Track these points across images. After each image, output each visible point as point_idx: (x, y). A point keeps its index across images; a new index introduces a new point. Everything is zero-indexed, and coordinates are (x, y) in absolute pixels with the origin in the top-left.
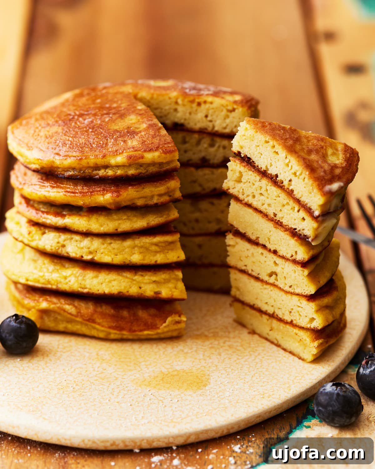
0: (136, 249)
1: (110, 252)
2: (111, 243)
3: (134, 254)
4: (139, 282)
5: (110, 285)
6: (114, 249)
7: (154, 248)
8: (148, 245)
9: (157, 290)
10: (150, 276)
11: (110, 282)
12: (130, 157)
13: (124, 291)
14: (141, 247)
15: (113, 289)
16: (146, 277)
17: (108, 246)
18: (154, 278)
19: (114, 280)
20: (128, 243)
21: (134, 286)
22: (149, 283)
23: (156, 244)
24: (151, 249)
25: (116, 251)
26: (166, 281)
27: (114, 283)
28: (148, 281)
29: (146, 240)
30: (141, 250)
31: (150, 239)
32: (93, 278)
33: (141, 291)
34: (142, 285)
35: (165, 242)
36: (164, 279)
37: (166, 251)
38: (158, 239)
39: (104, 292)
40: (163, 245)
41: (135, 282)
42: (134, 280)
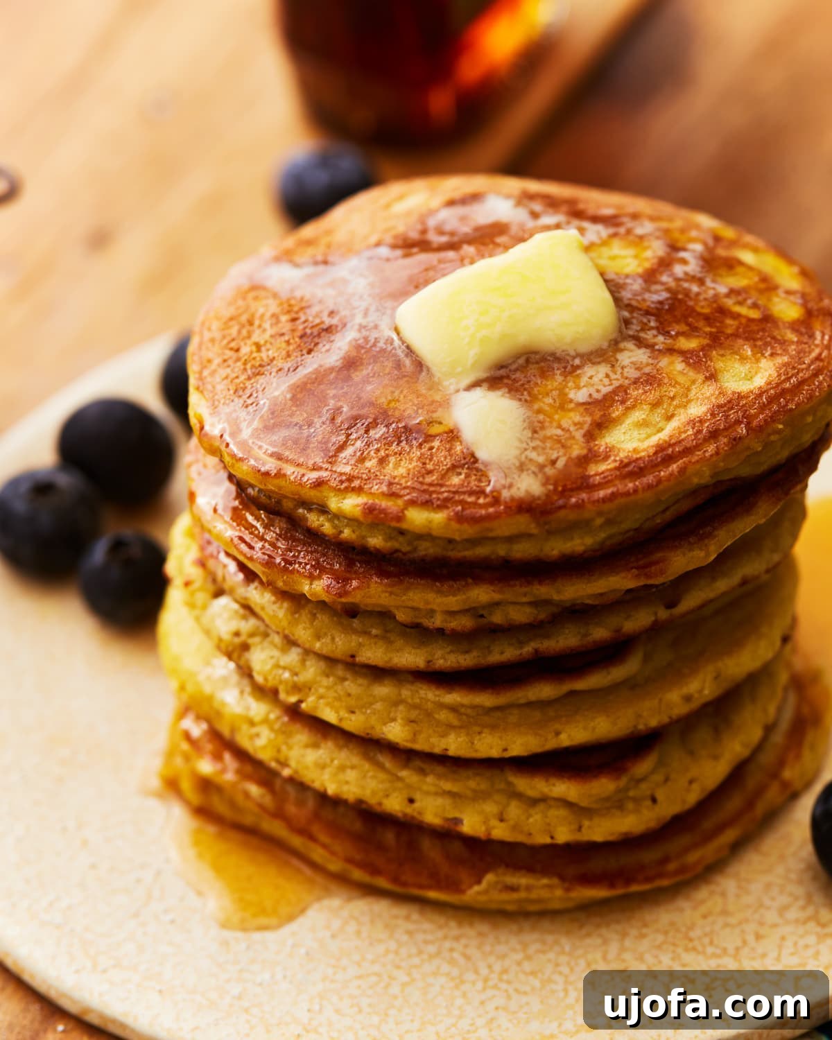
0: (401, 708)
1: (338, 699)
2: (344, 679)
3: (394, 720)
4: (409, 787)
5: (341, 777)
6: (349, 695)
7: (443, 716)
8: (430, 706)
9: (452, 814)
10: (439, 777)
11: (342, 768)
12: (370, 510)
13: (373, 801)
14: (415, 707)
15: (345, 788)
16: (430, 779)
17: (336, 684)
18: (448, 786)
19: (353, 767)
20: (383, 690)
21: (395, 794)
22: (436, 794)
23: (454, 709)
24: (437, 716)
25: (352, 702)
26: (479, 796)
27: (351, 775)
28: (432, 789)
29: (429, 694)
30: (414, 714)
31: (437, 693)
32: (307, 746)
33: (409, 810)
34: (417, 796)
35: (474, 707)
36: (474, 791)
37: (477, 729)
38: (454, 697)
39: (325, 790)
40: (469, 711)
41: (400, 785)
42: (400, 779)
